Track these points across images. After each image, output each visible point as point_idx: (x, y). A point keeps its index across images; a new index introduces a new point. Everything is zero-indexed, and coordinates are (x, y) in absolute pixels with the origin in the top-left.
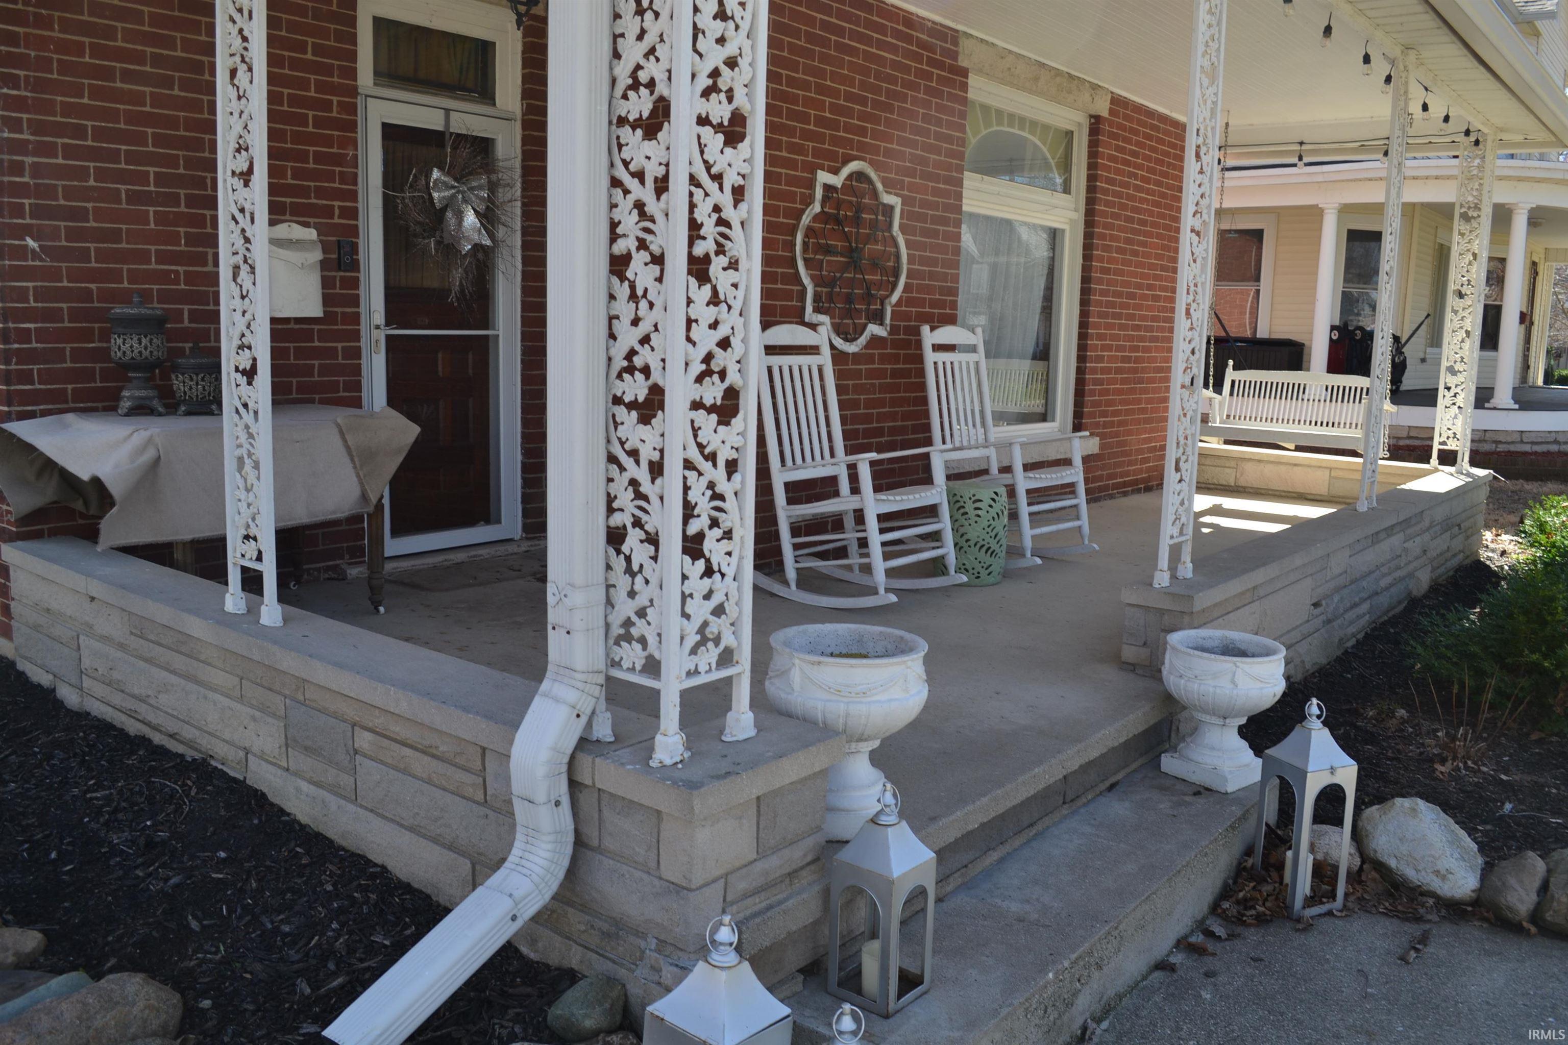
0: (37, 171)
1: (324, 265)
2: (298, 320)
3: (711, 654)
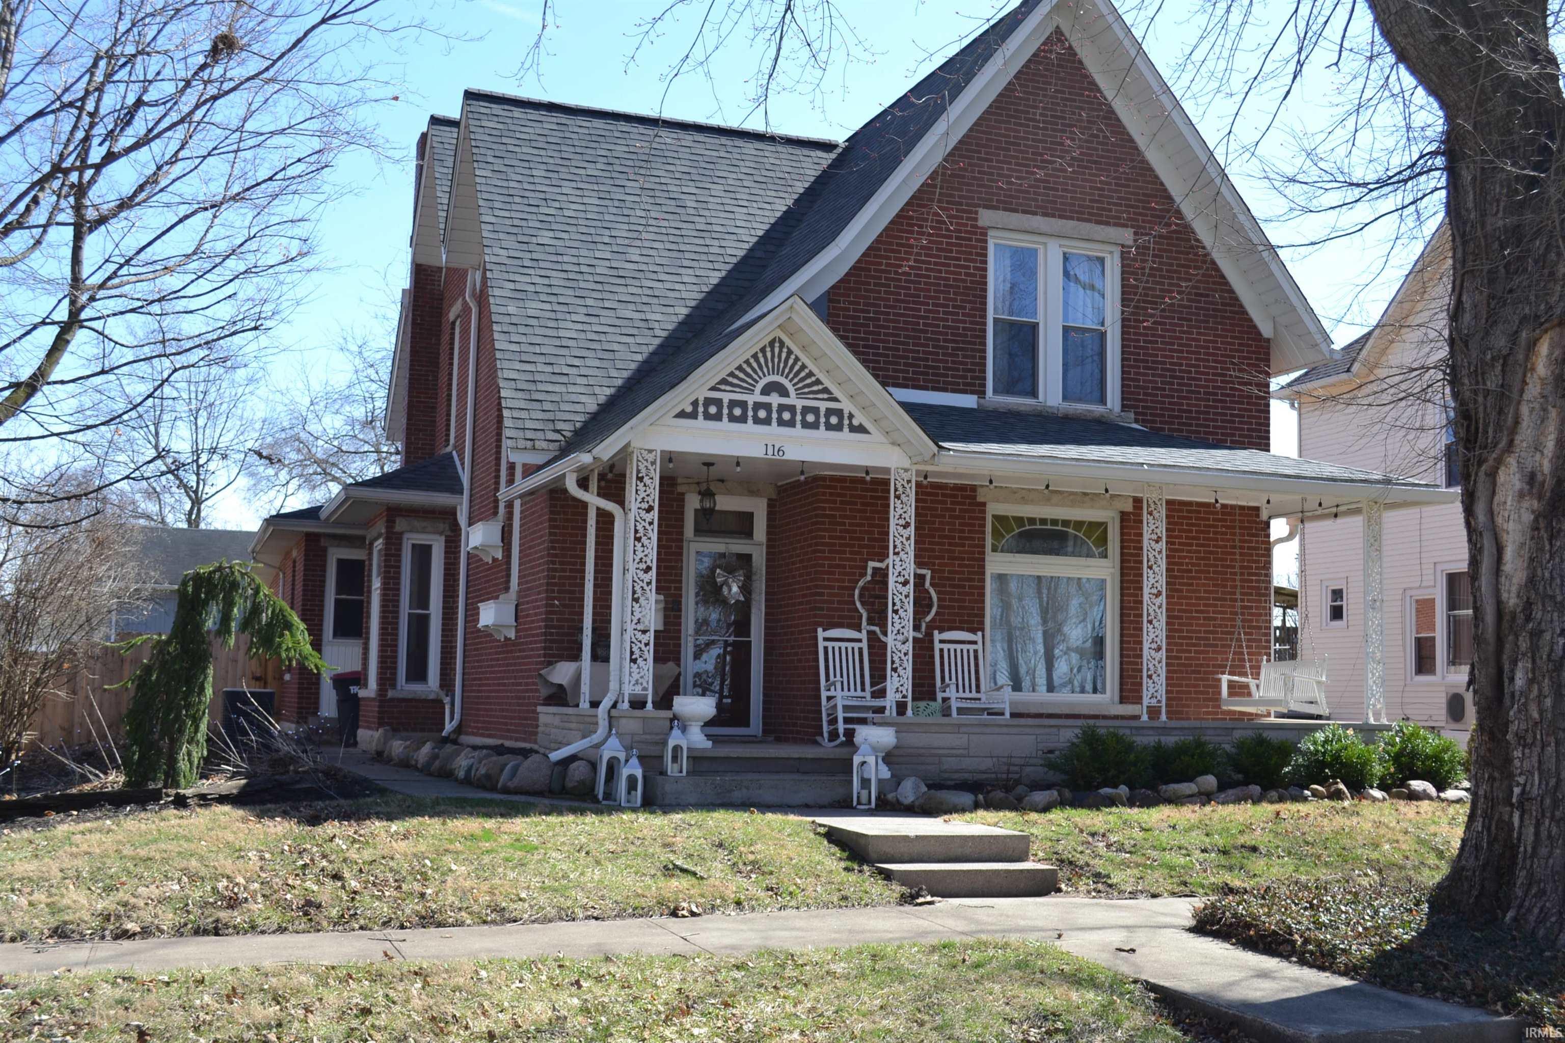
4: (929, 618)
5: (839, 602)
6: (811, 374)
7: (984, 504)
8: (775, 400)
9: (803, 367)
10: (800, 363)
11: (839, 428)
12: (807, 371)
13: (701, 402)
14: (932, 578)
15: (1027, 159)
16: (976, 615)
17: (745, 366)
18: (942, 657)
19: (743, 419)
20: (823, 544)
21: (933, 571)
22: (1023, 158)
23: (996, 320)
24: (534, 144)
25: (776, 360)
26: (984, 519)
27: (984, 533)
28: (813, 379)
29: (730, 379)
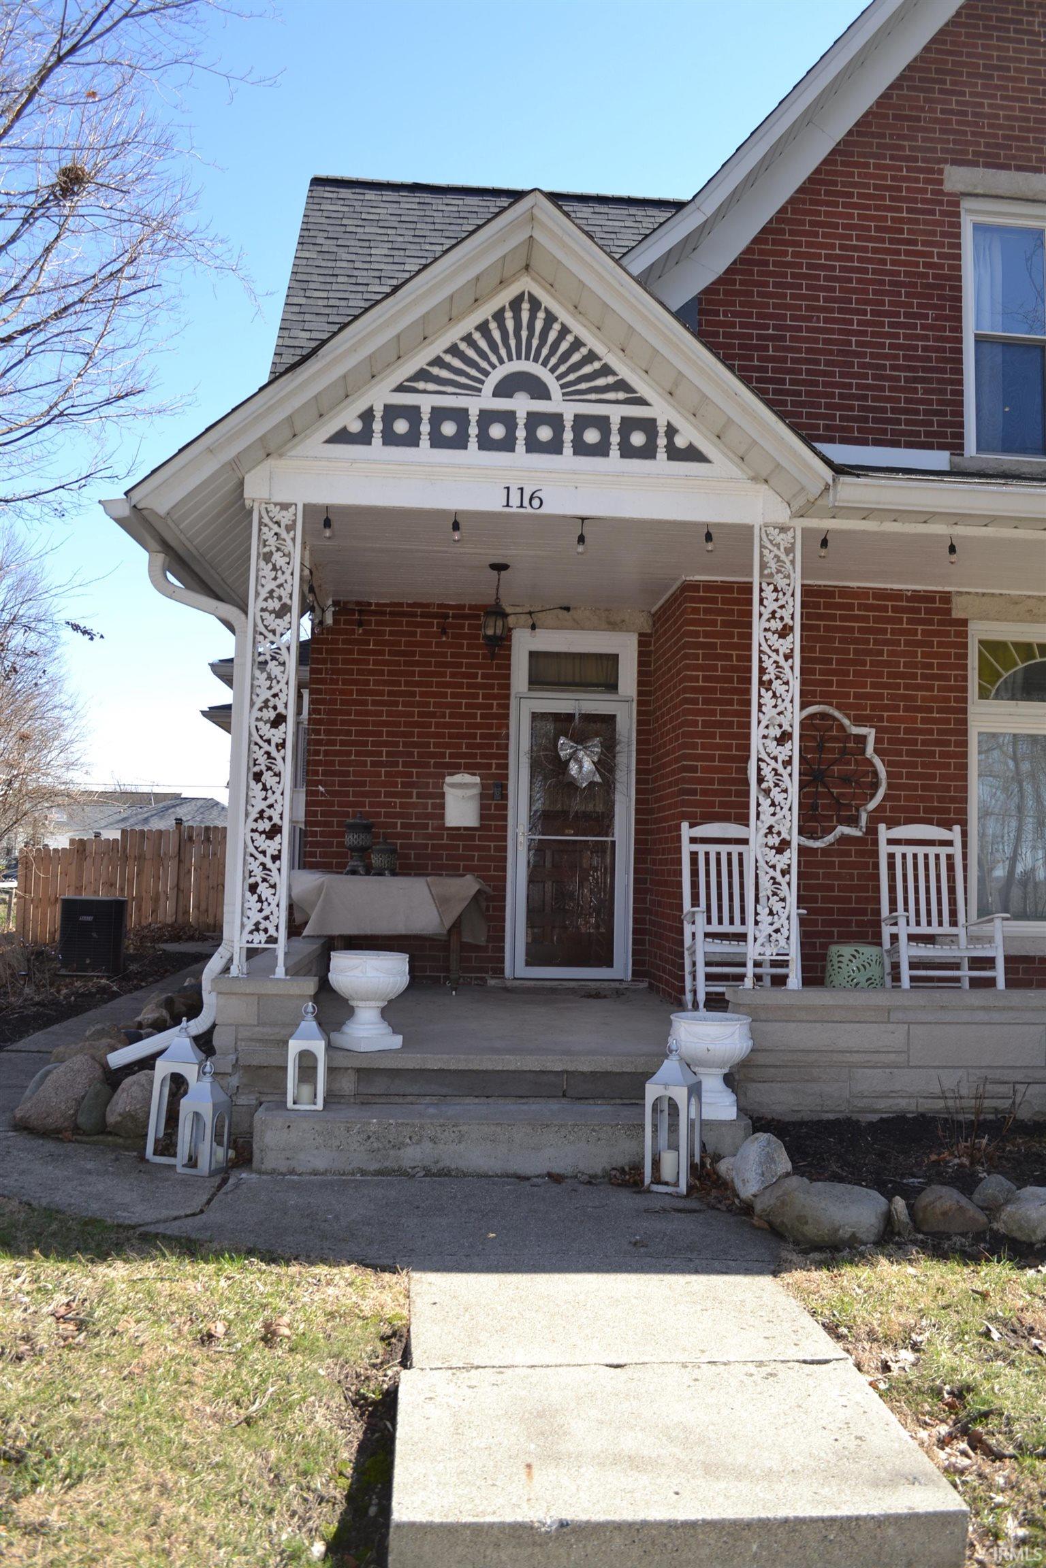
0: (327, 753)
1: (483, 796)
2: (466, 829)
3: (263, 937)
4: (872, 805)
5: (722, 781)
6: (592, 357)
7: (964, 622)
8: (522, 405)
9: (577, 344)
10: (570, 338)
11: (648, 452)
12: (584, 351)
13: (378, 414)
14: (878, 741)
15: (1021, 90)
16: (953, 800)
17: (463, 346)
18: (892, 866)
19: (459, 442)
20: (695, 690)
21: (879, 730)
22: (1014, 89)
23: (980, 340)
24: (381, 224)
25: (524, 334)
26: (965, 646)
27: (964, 667)
28: (597, 365)
29: (435, 371)
